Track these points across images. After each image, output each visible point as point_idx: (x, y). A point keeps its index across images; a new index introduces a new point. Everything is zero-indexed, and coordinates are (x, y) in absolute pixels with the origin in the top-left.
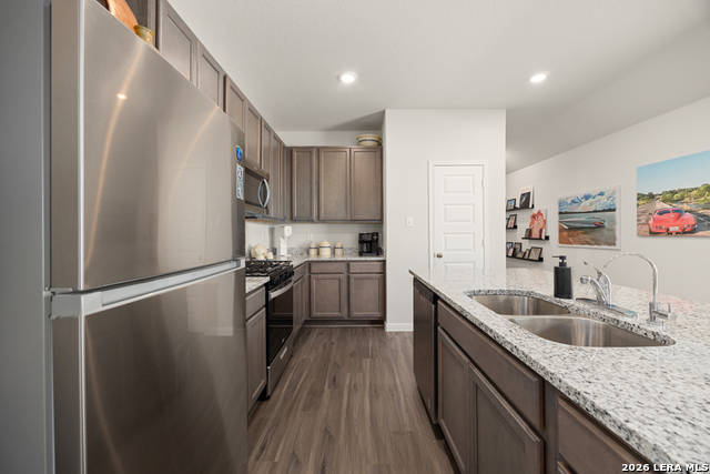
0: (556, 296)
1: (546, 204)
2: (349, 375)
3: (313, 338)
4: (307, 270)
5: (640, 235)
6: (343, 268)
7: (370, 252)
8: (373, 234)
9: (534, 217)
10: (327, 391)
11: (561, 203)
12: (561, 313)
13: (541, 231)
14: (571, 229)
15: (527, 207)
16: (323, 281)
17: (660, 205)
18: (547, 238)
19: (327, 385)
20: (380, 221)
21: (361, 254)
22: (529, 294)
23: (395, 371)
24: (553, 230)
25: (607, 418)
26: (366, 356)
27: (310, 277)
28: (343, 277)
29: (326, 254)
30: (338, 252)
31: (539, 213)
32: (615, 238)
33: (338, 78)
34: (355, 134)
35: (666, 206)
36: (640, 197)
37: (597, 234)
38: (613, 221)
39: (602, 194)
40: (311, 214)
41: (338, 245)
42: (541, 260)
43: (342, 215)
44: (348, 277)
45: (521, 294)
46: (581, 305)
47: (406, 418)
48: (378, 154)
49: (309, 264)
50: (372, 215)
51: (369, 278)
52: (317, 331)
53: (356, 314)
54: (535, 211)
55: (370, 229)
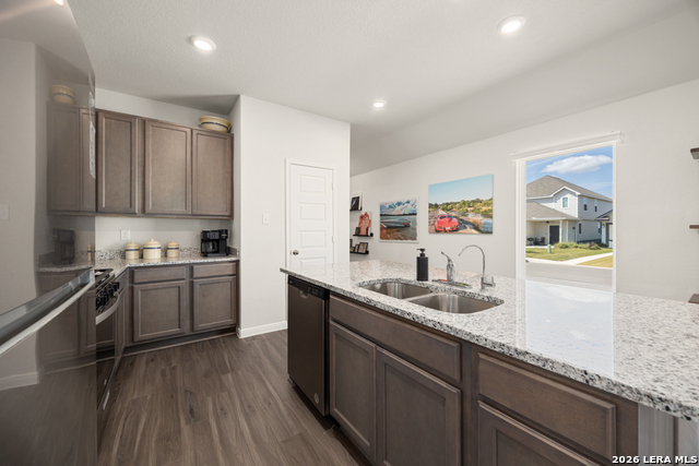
0: (418, 279)
1: (371, 207)
2: (210, 400)
3: (141, 368)
4: (128, 280)
5: (430, 232)
6: (184, 272)
7: (217, 252)
8: (220, 232)
9: (362, 217)
10: (186, 429)
11: (382, 207)
12: (425, 293)
13: (367, 229)
14: (389, 227)
15: (357, 209)
16: (154, 292)
17: (441, 212)
18: (372, 235)
19: (183, 421)
20: (230, 216)
21: (205, 254)
22: (397, 281)
23: (264, 378)
24: (375, 228)
25: (527, 356)
26: (225, 371)
27: (132, 289)
28: (184, 284)
29: (154, 257)
30: (172, 254)
31: (366, 214)
32: (416, 235)
33: (190, 40)
34: (197, 114)
35: (444, 213)
36: (431, 206)
37: (405, 232)
38: (415, 223)
39: (408, 202)
40: (131, 205)
41: (173, 245)
42: (367, 252)
43: (180, 209)
44: (192, 284)
45: (392, 281)
46: (437, 284)
47: (291, 423)
48: (228, 141)
49: (132, 271)
50: (219, 209)
51: (219, 283)
52: (144, 358)
53: (201, 326)
54: (363, 213)
55: (216, 226)
